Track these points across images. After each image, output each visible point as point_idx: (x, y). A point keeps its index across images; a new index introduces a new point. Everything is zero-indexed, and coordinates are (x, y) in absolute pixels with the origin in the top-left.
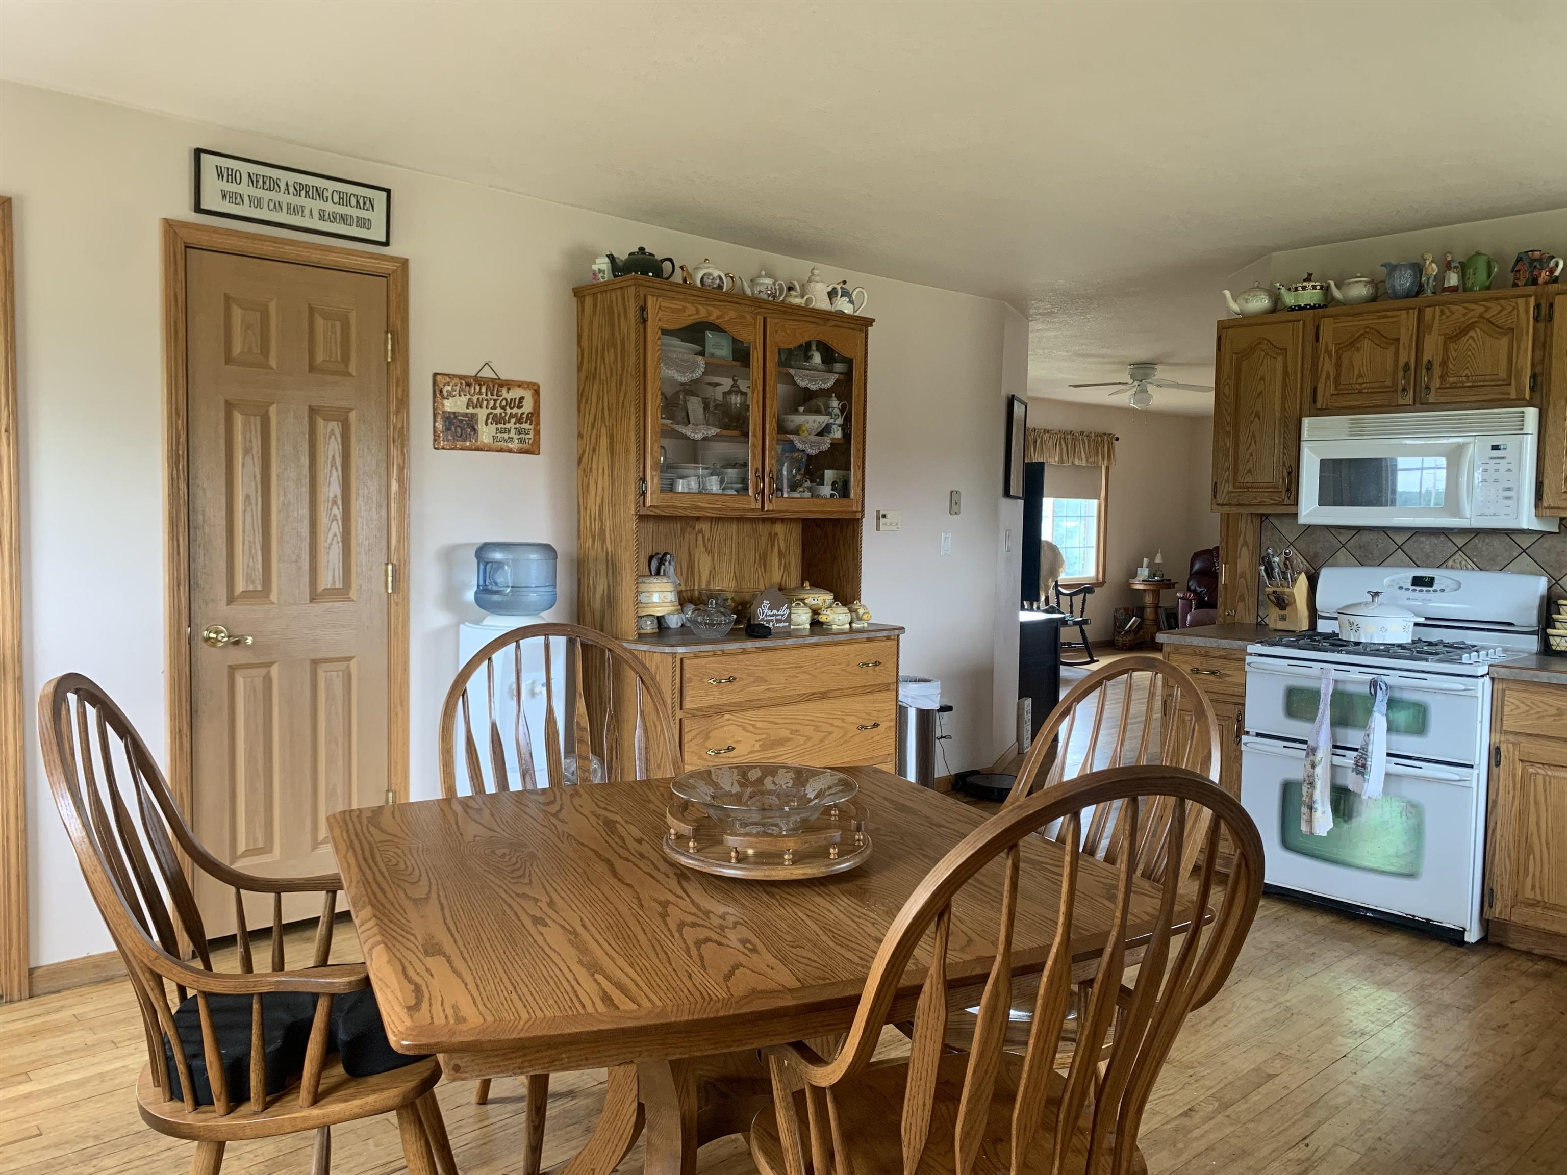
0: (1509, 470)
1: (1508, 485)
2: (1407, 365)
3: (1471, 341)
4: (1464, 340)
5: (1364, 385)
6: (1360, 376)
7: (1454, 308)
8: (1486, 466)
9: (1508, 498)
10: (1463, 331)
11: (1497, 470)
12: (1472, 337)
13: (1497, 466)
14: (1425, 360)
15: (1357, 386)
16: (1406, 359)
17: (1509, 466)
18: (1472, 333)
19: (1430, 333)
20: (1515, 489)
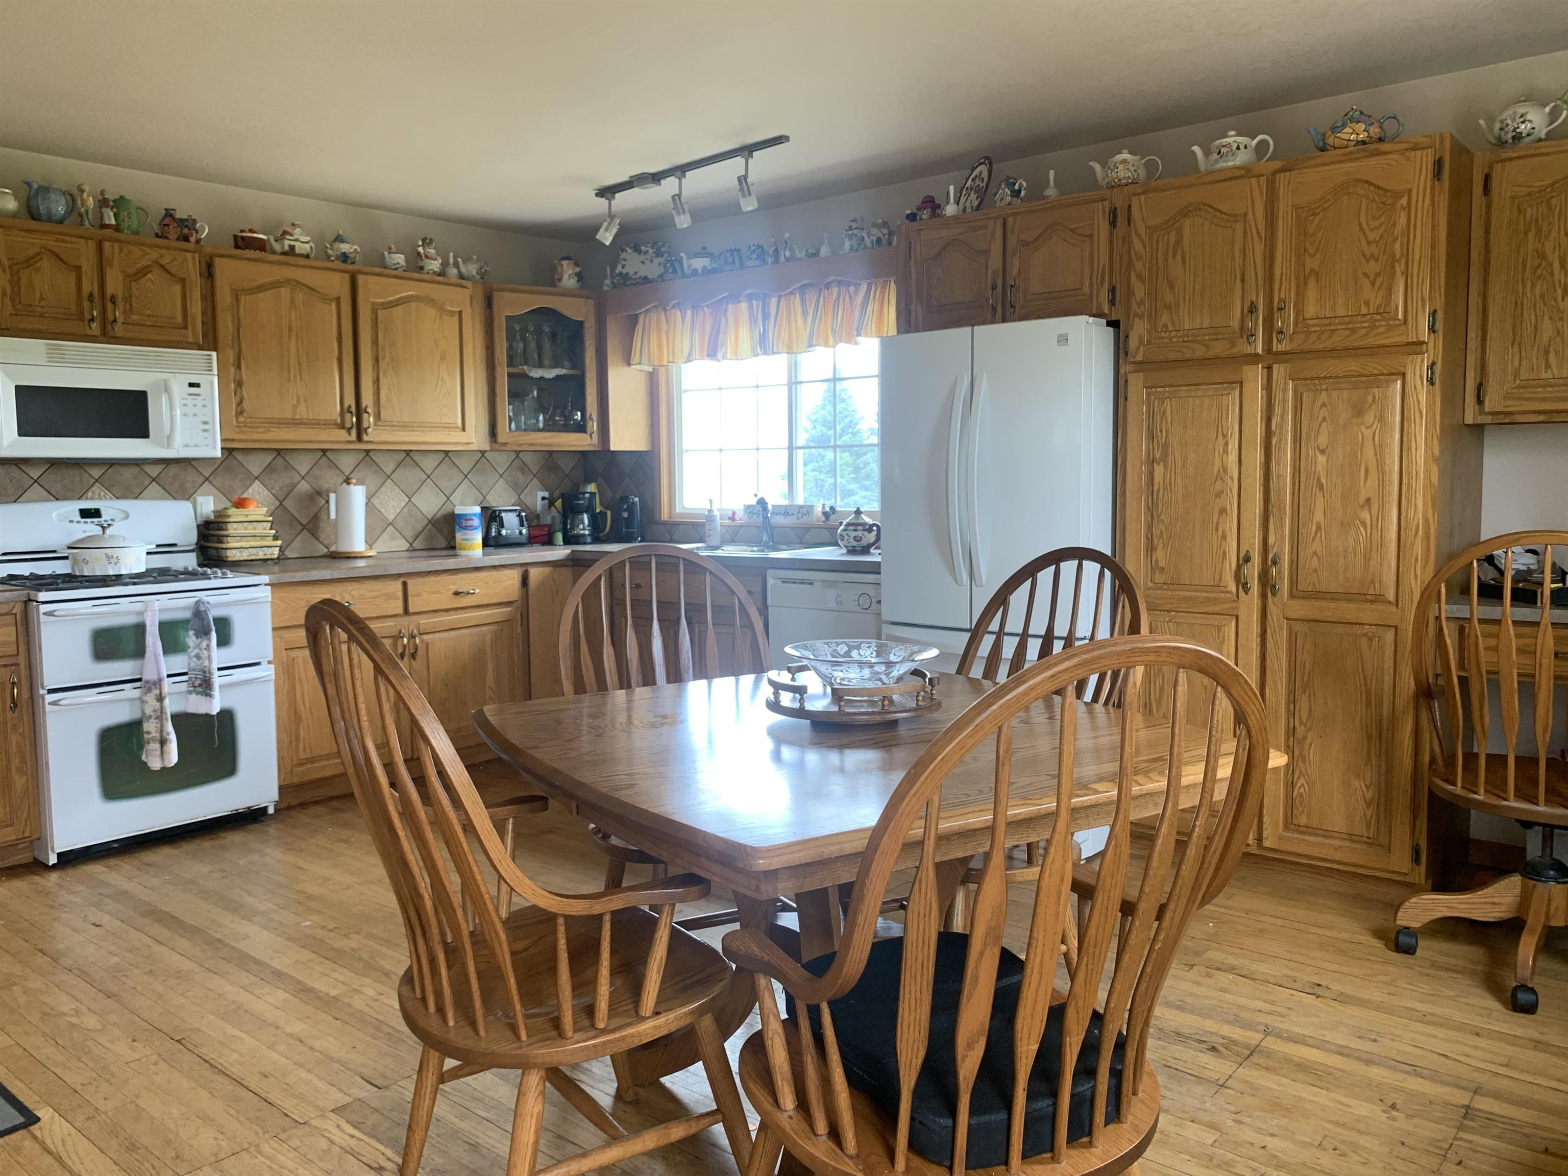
0: (204, 406)
1: (205, 419)
2: (91, 295)
3: (149, 283)
4: (143, 281)
5: (46, 309)
6: (42, 298)
7: (132, 248)
8: (185, 402)
9: (205, 430)
10: (143, 272)
11: (195, 406)
12: (150, 279)
13: (194, 402)
14: (109, 296)
15: (39, 309)
16: (89, 290)
17: (204, 403)
18: (150, 275)
19: (111, 268)
20: (211, 423)
